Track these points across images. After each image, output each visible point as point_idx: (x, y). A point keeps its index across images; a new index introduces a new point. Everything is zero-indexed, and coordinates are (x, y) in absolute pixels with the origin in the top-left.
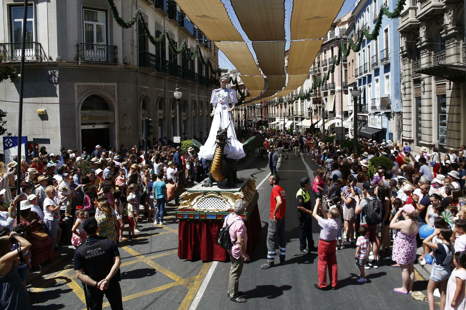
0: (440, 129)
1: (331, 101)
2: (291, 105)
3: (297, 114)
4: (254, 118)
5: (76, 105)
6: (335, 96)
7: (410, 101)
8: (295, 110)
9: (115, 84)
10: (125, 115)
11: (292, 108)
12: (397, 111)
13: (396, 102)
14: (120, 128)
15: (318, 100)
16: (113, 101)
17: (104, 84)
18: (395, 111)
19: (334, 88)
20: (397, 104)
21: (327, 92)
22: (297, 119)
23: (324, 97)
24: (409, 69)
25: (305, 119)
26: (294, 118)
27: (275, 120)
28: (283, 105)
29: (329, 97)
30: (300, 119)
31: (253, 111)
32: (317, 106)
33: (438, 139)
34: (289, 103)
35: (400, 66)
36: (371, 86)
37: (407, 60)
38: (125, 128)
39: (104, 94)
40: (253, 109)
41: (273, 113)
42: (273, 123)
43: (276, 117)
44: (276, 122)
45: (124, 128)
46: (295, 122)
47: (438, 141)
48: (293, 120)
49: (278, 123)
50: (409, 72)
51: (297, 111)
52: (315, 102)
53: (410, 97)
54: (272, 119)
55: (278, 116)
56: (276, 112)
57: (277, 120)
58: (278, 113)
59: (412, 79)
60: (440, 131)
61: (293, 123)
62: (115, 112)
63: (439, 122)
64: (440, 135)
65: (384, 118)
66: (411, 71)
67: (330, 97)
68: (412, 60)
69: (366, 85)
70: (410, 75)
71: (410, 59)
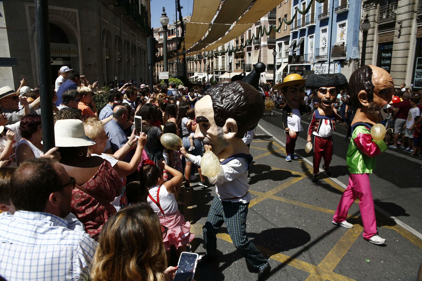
0: (417, 72)
1: (255, 55)
2: (210, 60)
3: (217, 69)
4: (172, 73)
5: (30, 32)
6: (260, 51)
7: (371, 48)
8: (215, 65)
9: (76, 11)
10: (89, 49)
11: (212, 63)
12: (354, 58)
13: (354, 49)
14: (85, 65)
15: (241, 55)
16: (75, 31)
17: (62, 9)
18: (352, 58)
19: (260, 43)
20: (354, 51)
21: (251, 47)
22: (217, 73)
23: (247, 52)
24: (375, 15)
25: (226, 73)
26: (214, 72)
27: (193, 75)
28: (202, 61)
29: (252, 52)
30: (220, 72)
31: (171, 67)
32: (239, 61)
33: (412, 83)
34: (209, 59)
35: (361, 13)
36: (314, 37)
37: (373, 5)
38: (91, 65)
39: (64, 21)
40: (171, 65)
41: (192, 68)
42: (192, 77)
43: (194, 72)
44: (194, 76)
45: (89, 65)
46: (215, 75)
47: (412, 85)
48: (212, 73)
49: (196, 77)
50: (374, 18)
51: (217, 66)
52: (236, 57)
53: (373, 43)
54: (190, 74)
55: (196, 71)
56: (195, 67)
57: (196, 75)
58: (196, 68)
59: (376, 25)
60: (416, 75)
61: (213, 76)
62: (77, 45)
63: (417, 66)
64: (415, 78)
65: (337, 66)
66: (376, 17)
67: (254, 51)
68: (378, 5)
69: (305, 37)
70: (374, 21)
71: (376, 4)
